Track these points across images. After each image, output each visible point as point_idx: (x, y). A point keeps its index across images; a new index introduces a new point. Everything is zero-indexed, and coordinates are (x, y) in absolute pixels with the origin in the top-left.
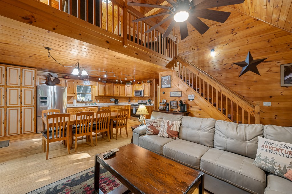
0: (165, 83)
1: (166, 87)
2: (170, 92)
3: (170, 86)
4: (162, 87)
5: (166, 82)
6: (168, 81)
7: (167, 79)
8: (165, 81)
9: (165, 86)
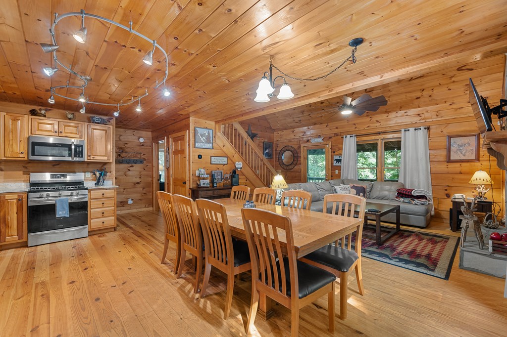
0: (202, 140)
1: (203, 147)
2: (211, 157)
3: (211, 147)
4: (196, 146)
5: (204, 138)
6: (208, 138)
7: (207, 134)
8: (202, 136)
9: (202, 144)
